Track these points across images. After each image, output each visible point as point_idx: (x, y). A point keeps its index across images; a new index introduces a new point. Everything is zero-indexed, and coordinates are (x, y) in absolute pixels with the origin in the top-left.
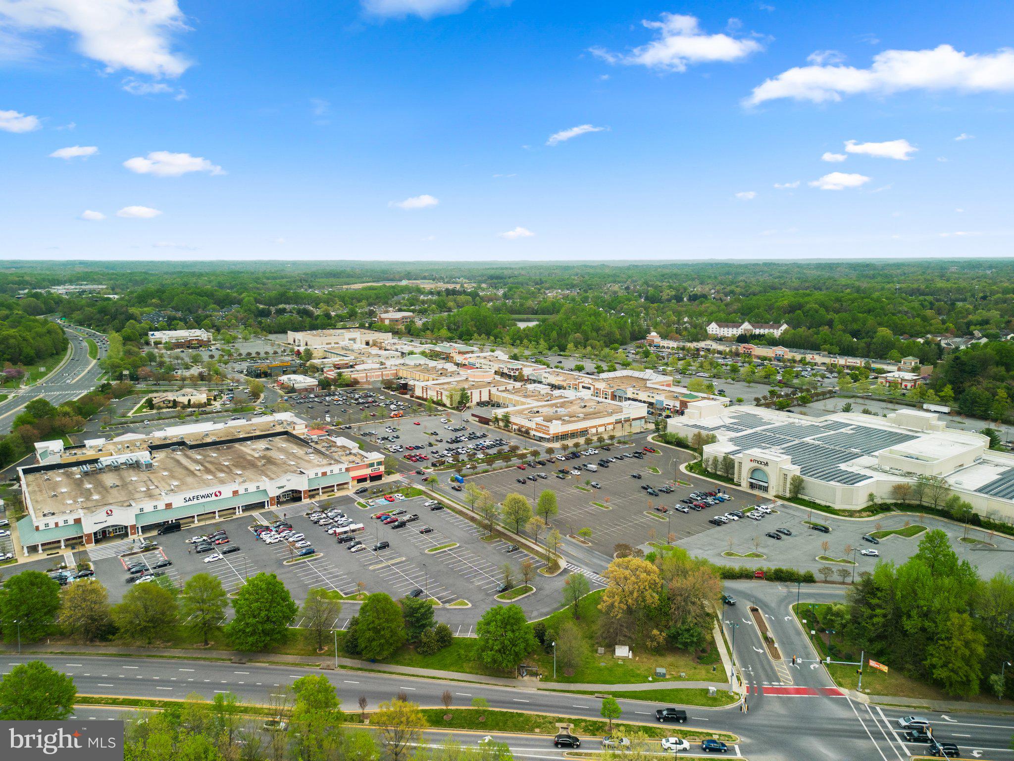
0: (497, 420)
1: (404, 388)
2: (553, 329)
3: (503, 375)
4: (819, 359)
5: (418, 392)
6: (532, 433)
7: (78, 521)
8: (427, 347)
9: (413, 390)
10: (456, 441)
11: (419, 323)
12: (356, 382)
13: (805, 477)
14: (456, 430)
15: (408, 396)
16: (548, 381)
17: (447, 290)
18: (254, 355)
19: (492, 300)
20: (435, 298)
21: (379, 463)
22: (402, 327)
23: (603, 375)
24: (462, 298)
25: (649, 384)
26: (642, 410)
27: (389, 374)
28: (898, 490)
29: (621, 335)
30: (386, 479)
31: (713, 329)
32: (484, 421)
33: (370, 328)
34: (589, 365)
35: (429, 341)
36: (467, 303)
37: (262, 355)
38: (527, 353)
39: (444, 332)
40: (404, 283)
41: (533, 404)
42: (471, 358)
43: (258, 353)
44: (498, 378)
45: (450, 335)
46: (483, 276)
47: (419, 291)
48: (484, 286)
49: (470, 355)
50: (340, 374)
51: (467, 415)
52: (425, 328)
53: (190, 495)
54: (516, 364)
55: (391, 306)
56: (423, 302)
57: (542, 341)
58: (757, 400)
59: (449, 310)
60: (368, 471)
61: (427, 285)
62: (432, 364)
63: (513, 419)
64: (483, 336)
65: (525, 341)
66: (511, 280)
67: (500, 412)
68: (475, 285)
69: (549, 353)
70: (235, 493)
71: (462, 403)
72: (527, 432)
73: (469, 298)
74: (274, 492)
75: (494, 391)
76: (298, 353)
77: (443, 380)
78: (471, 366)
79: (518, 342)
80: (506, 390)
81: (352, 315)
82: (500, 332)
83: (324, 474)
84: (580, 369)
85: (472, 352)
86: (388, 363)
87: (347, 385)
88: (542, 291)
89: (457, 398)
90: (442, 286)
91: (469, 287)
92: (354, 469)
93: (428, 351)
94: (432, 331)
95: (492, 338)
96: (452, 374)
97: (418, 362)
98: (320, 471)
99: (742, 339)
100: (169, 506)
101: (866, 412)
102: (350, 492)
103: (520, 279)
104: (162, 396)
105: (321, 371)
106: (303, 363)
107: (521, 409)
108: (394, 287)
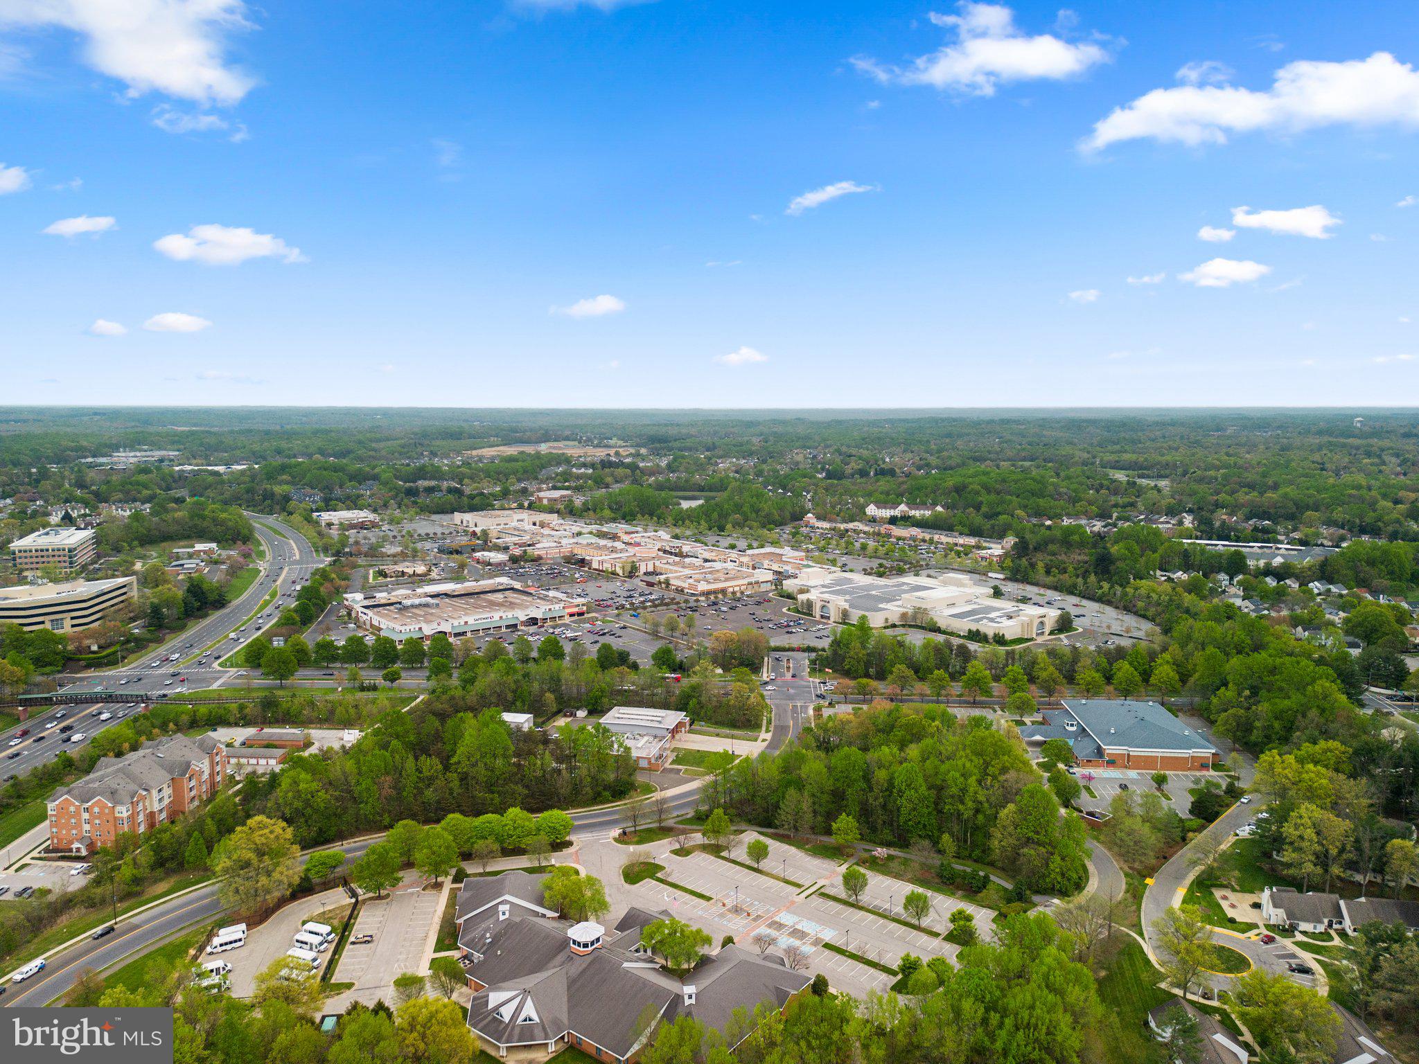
0: (660, 583)
1: (582, 562)
2: (714, 510)
3: (665, 552)
4: (944, 539)
5: (595, 565)
6: (686, 591)
7: (420, 629)
8: (594, 528)
9: (590, 563)
10: (631, 597)
11: (579, 501)
12: (540, 558)
13: (850, 610)
14: (629, 590)
15: (586, 569)
16: (704, 556)
17: (601, 459)
18: (431, 535)
19: (654, 475)
20: (589, 471)
21: (583, 605)
22: (562, 507)
23: (749, 552)
24: (620, 471)
25: (784, 559)
26: (770, 576)
27: (566, 551)
28: (904, 615)
29: (780, 516)
30: (586, 616)
31: (871, 510)
32: (650, 584)
33: (530, 507)
34: (742, 544)
35: (593, 522)
36: (627, 476)
37: (439, 535)
38: (688, 533)
39: (607, 513)
40: (544, 448)
41: (687, 572)
42: (636, 538)
43: (435, 534)
44: (661, 554)
45: (613, 515)
46: (640, 436)
47: (567, 460)
48: (643, 452)
49: (636, 535)
50: (525, 551)
51: (636, 581)
52: (586, 507)
53: (477, 617)
54: (677, 543)
55: (542, 482)
56: (578, 477)
57: (703, 522)
58: (865, 570)
59: (607, 486)
60: (575, 610)
61: (573, 450)
62: (602, 542)
63: (672, 582)
64: (647, 516)
65: (687, 522)
66: (676, 444)
67: (662, 578)
68: (633, 452)
69: (710, 533)
70: (501, 617)
71: (632, 573)
72: (682, 591)
73: (628, 471)
74: (523, 618)
75: (658, 563)
76: (474, 533)
77: (614, 555)
78: (638, 544)
79: (680, 522)
80: (668, 563)
81: (505, 494)
82: (663, 513)
83: (550, 610)
84: (733, 547)
85: (637, 532)
86: (564, 542)
87: (532, 561)
88: (713, 461)
89: (628, 568)
90: (593, 453)
91: (626, 456)
92: (568, 607)
93: (594, 531)
94: (595, 511)
95: (655, 518)
96: (621, 551)
97: (590, 541)
98: (548, 608)
99: (893, 521)
100: (466, 623)
101: (929, 576)
102: (567, 620)
103: (688, 443)
104: (389, 568)
105: (506, 549)
106: (485, 542)
107: (679, 575)
108: (538, 455)
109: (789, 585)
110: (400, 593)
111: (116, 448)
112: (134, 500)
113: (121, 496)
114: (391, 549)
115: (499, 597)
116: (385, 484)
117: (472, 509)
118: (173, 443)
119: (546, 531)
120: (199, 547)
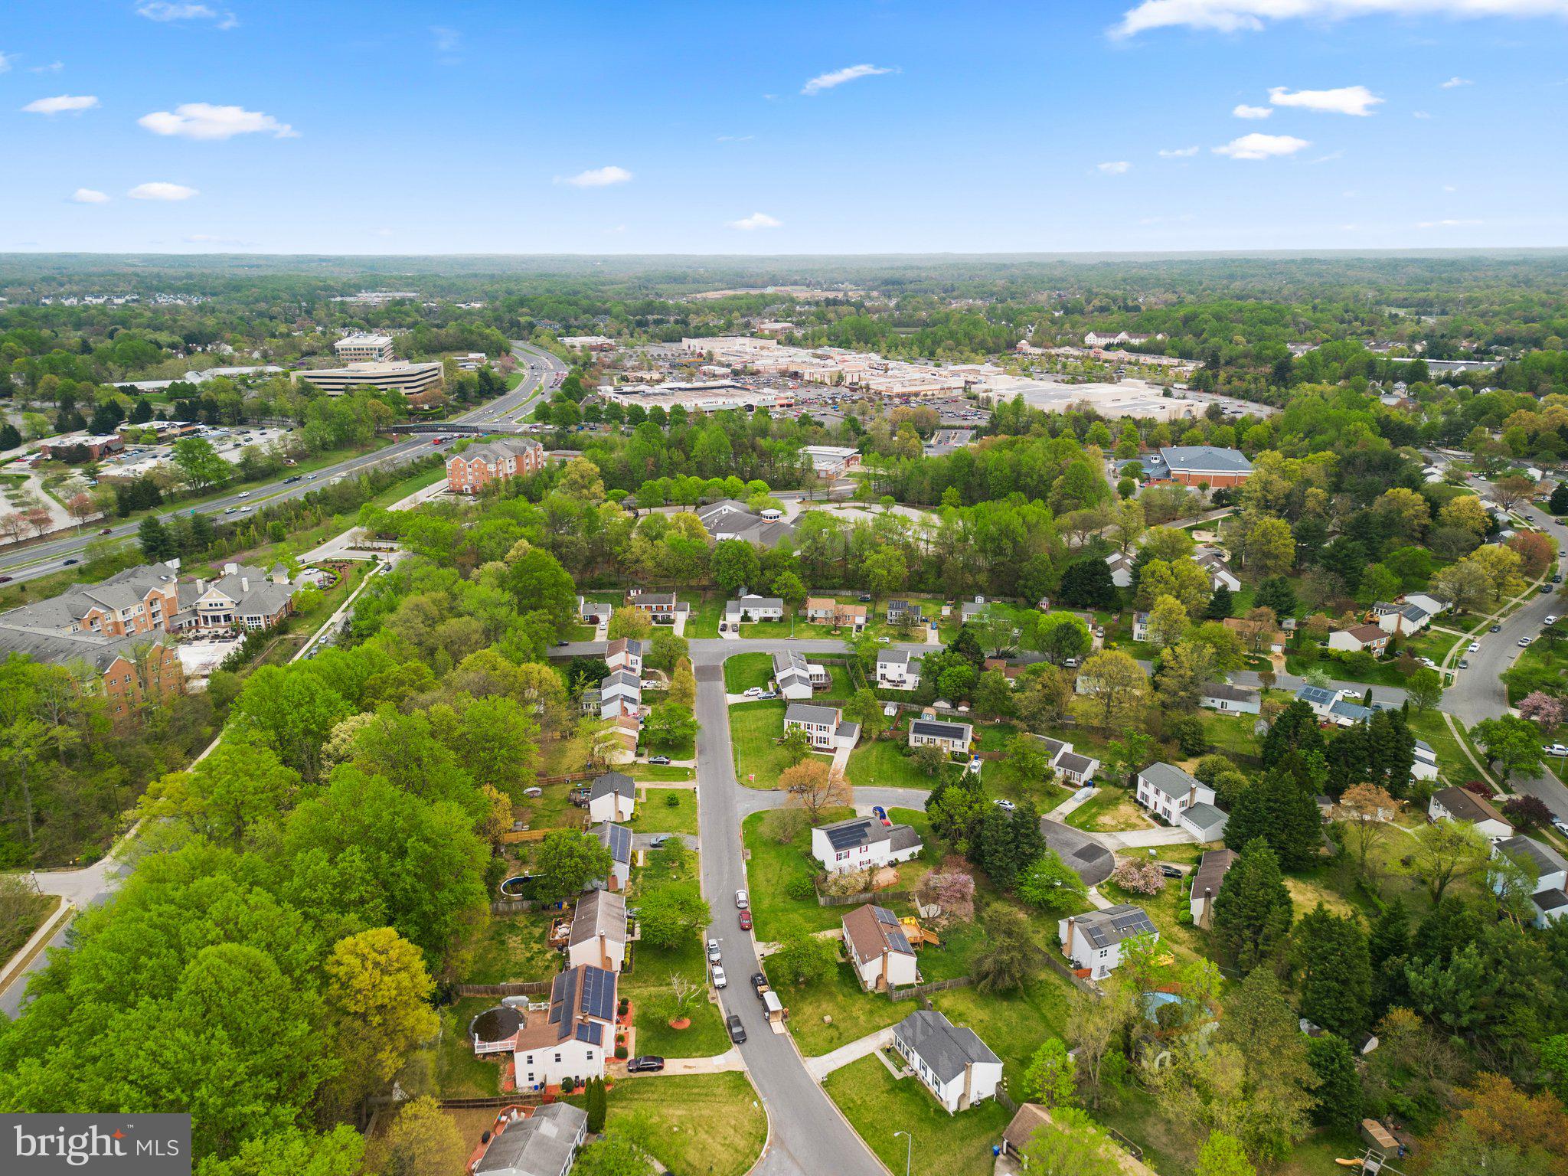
0: (862, 388)
1: (795, 375)
2: (929, 338)
3: (872, 368)
4: (1150, 361)
5: (807, 377)
6: (883, 393)
7: (661, 404)
8: (811, 351)
9: (802, 375)
10: (834, 397)
11: (799, 333)
12: (758, 370)
14: (834, 394)
15: (799, 379)
16: (907, 371)
17: (827, 299)
18: (663, 356)
19: (879, 312)
20: (813, 309)
21: (792, 398)
22: (782, 338)
23: (951, 368)
24: (845, 309)
25: (980, 372)
26: (961, 384)
27: (782, 367)
30: (794, 407)
31: (1091, 339)
32: (854, 390)
33: (752, 336)
34: (948, 363)
35: (810, 347)
36: (850, 314)
37: (670, 356)
38: (898, 355)
39: (824, 340)
40: (770, 290)
41: (888, 380)
42: (848, 358)
43: (666, 355)
44: (868, 369)
45: (829, 342)
46: (874, 280)
47: (792, 300)
48: (875, 294)
49: (848, 356)
50: (746, 367)
51: (841, 388)
52: (805, 337)
53: (707, 401)
54: (885, 361)
55: (766, 316)
56: (801, 314)
59: (830, 321)
60: (785, 402)
61: (801, 293)
62: (816, 360)
66: (912, 286)
67: (864, 384)
68: (862, 293)
70: (724, 402)
71: (839, 381)
72: (880, 393)
73: (853, 309)
74: (742, 404)
76: (700, 355)
77: (825, 370)
78: (848, 362)
81: (729, 325)
82: (878, 341)
83: (764, 401)
84: (937, 365)
85: (850, 354)
86: (781, 360)
87: (752, 371)
89: (835, 378)
90: (820, 295)
91: (854, 296)
92: (779, 399)
93: (810, 354)
94: (813, 339)
95: (869, 345)
96: (832, 367)
97: (805, 360)
99: (1108, 347)
100: (696, 406)
102: (778, 409)
103: (924, 286)
104: (630, 375)
105: (728, 366)
106: (710, 358)
107: (878, 383)
108: (762, 296)
109: (975, 389)
110: (642, 387)
111: (358, 288)
112: (400, 326)
113: (388, 322)
114: (629, 364)
115: (723, 391)
116: (617, 317)
117: (697, 336)
118: (408, 285)
119: (765, 353)
120: (472, 356)
